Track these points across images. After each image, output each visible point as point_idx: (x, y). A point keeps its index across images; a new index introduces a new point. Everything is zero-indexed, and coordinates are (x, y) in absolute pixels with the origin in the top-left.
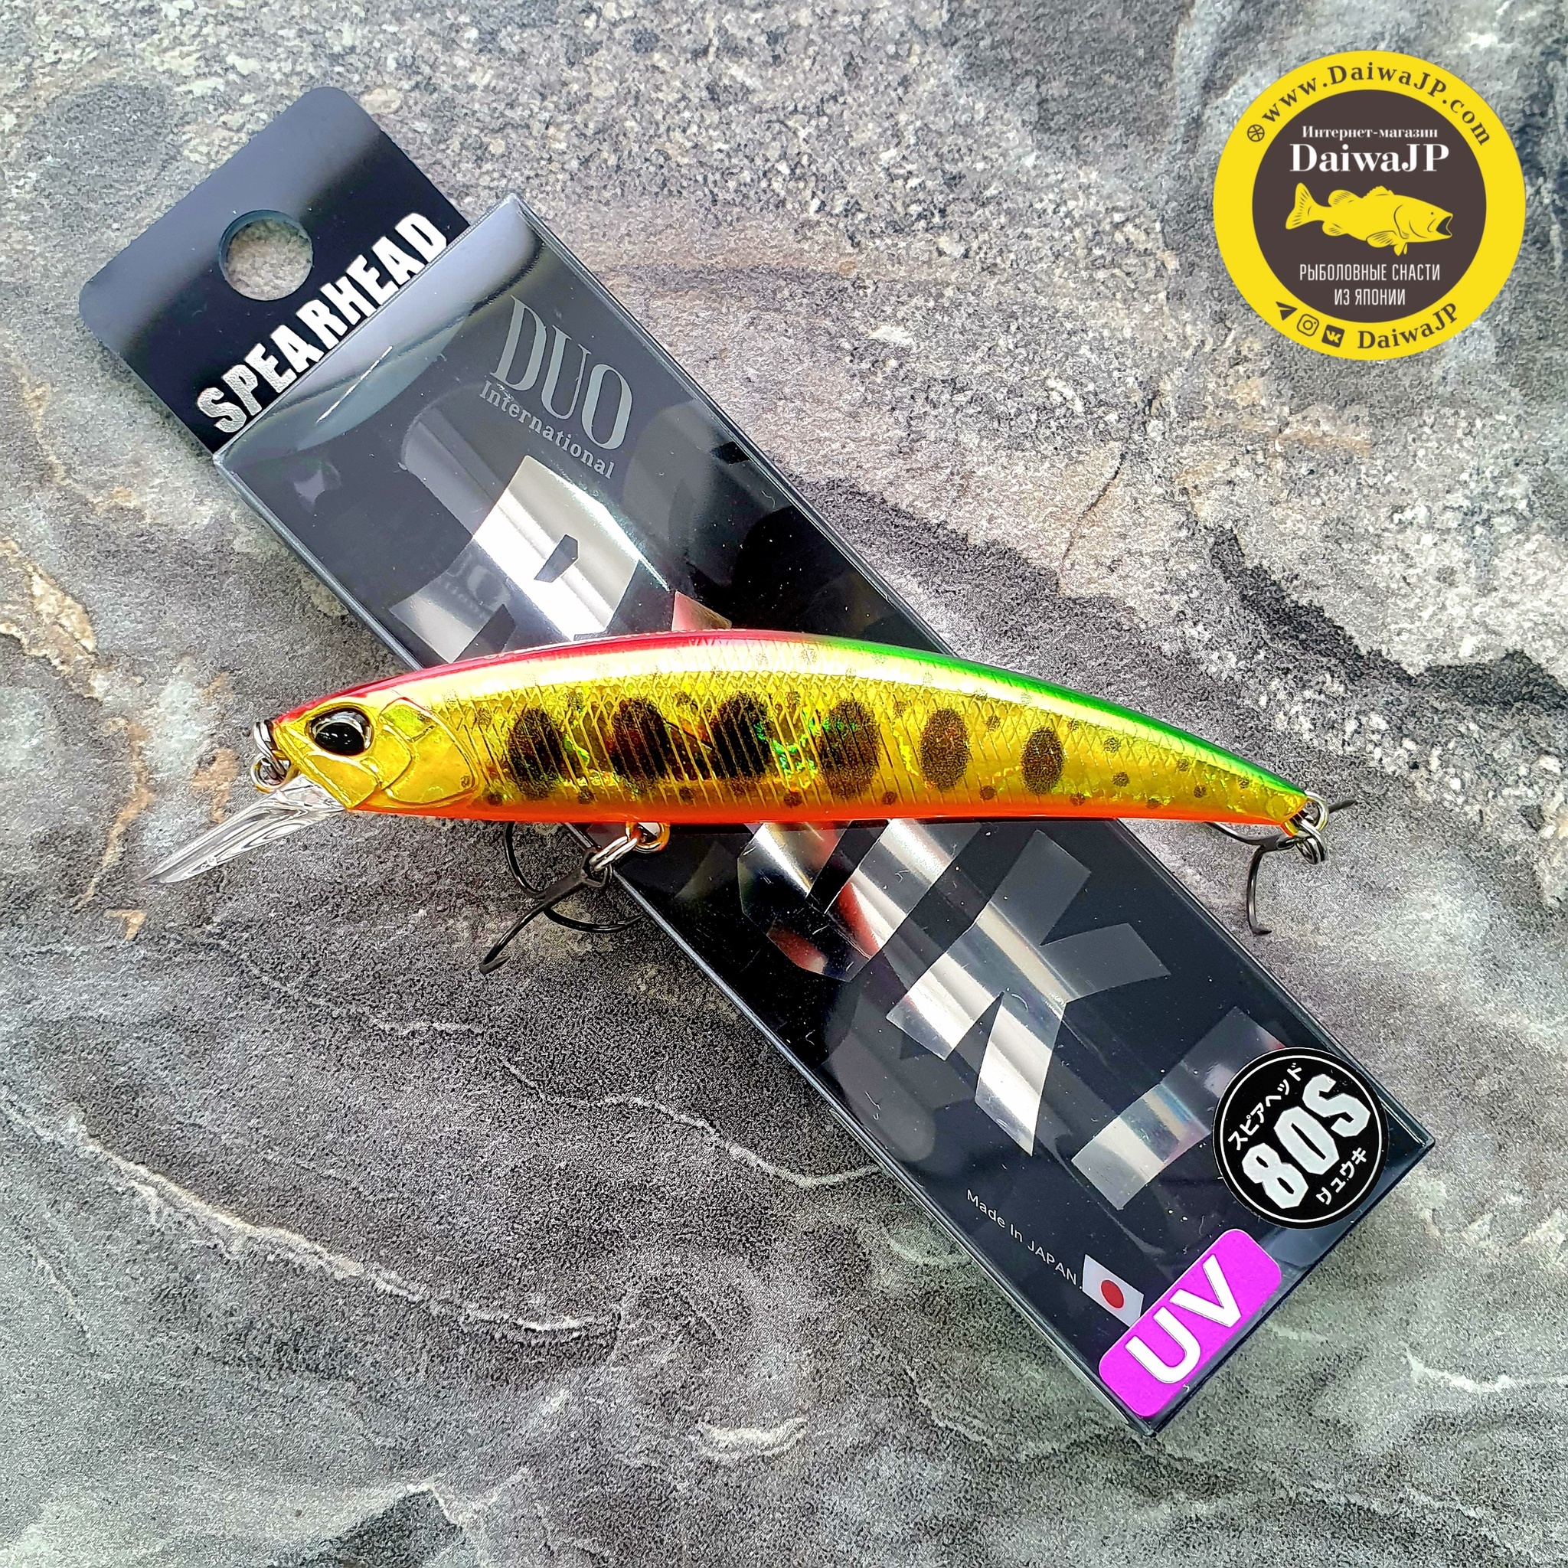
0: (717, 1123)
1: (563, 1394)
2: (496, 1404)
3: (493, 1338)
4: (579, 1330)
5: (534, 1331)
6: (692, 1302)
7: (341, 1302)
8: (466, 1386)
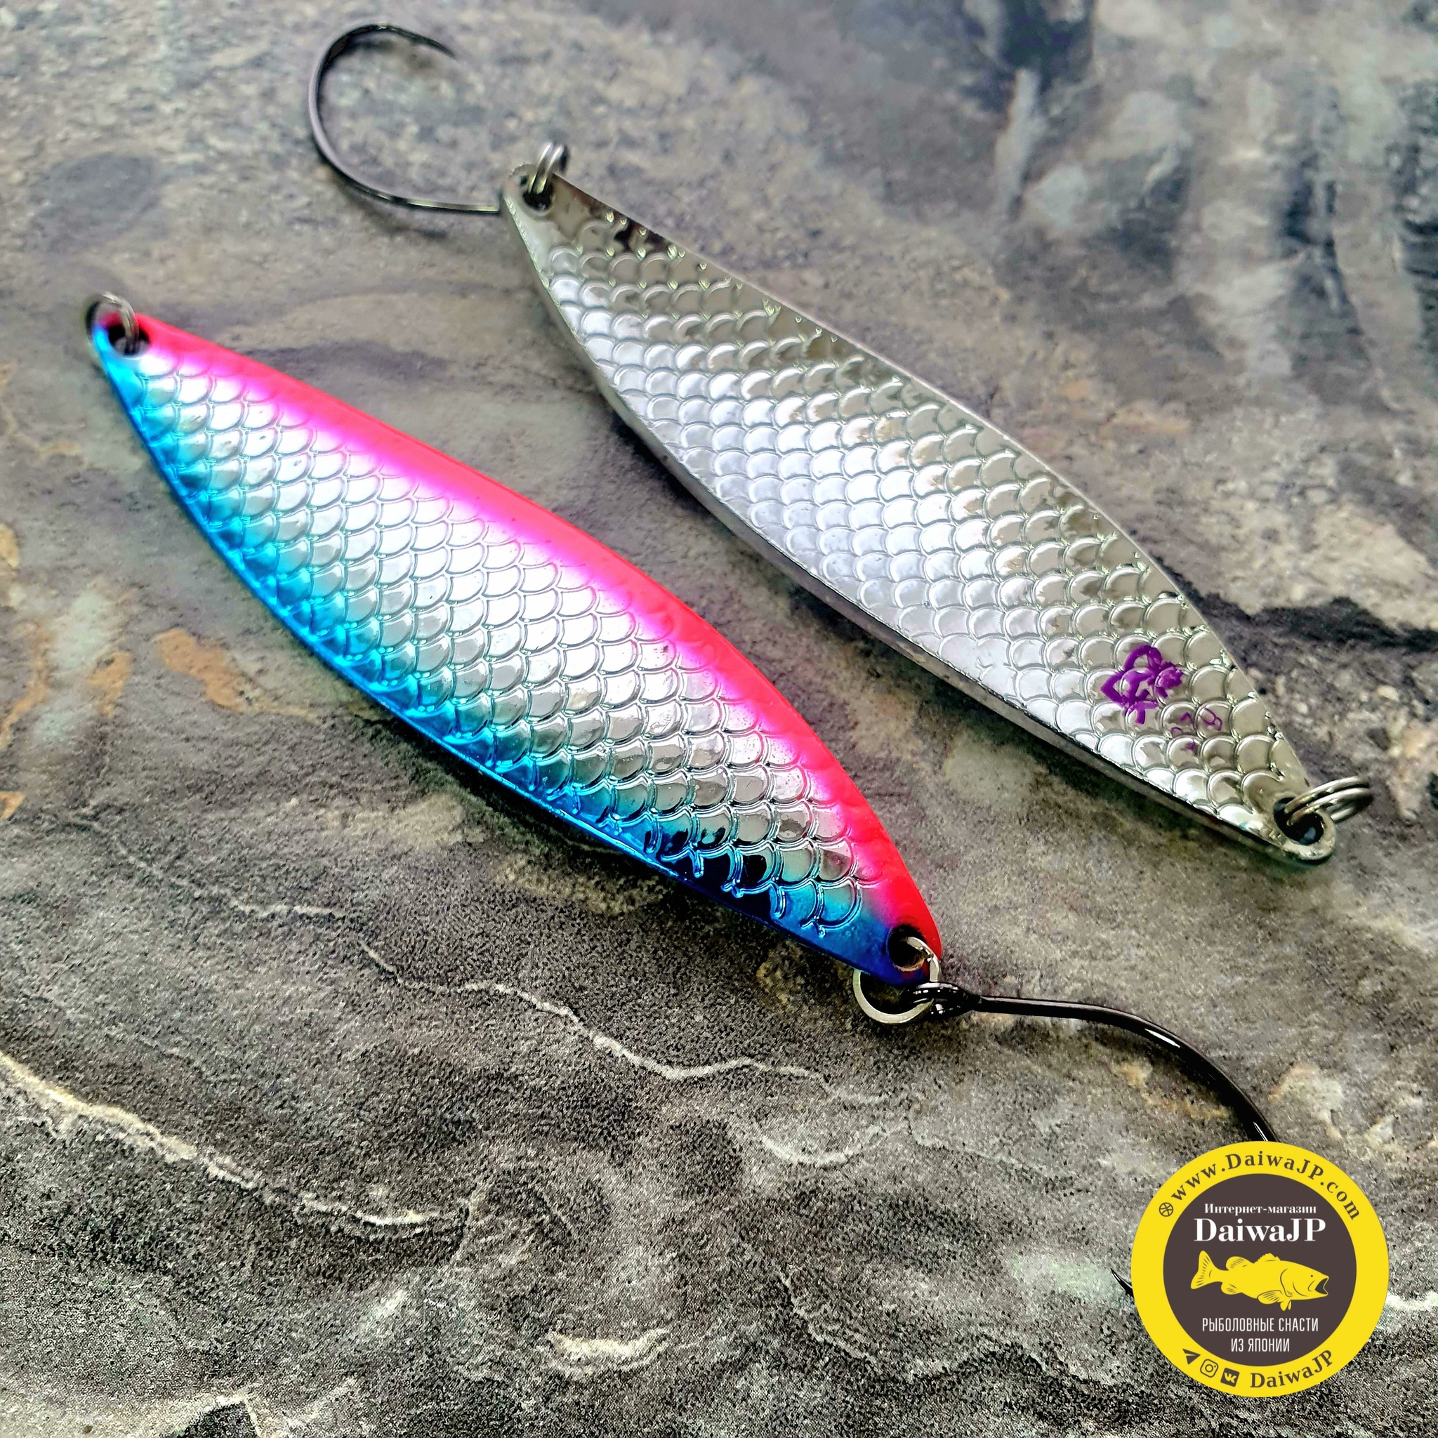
0: (581, 1012)
1: (400, 1296)
2: (326, 1304)
3: (328, 1231)
4: (423, 1225)
5: (373, 1225)
6: (546, 1198)
7: (168, 1187)
8: (295, 1284)
